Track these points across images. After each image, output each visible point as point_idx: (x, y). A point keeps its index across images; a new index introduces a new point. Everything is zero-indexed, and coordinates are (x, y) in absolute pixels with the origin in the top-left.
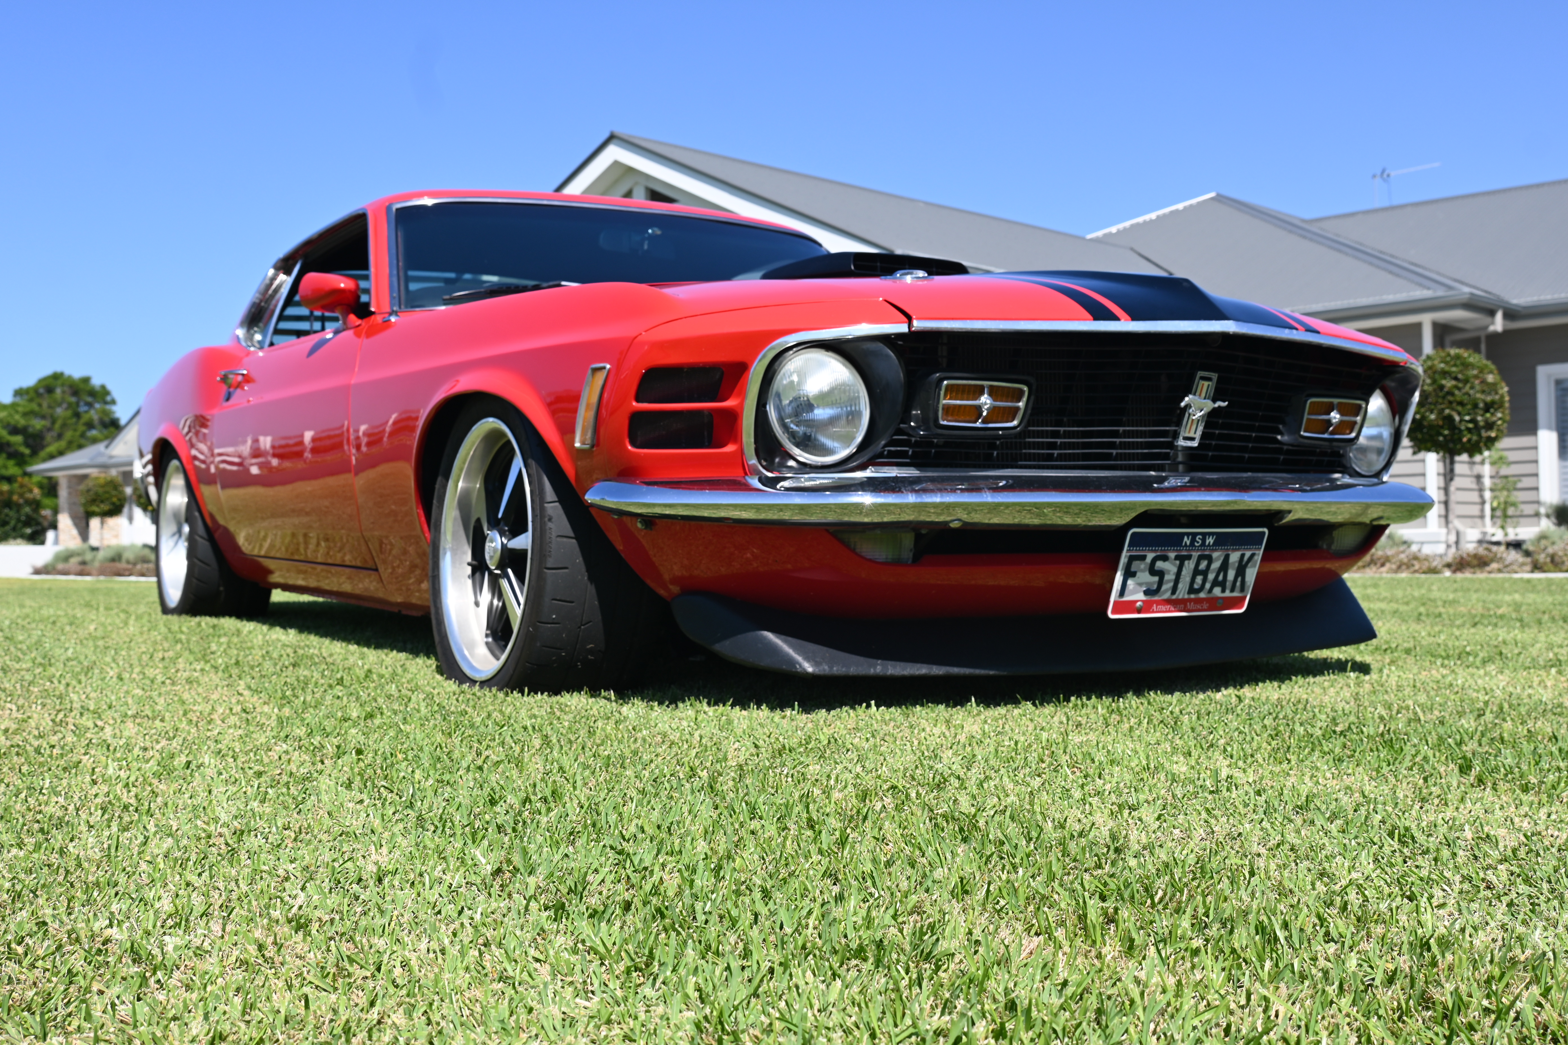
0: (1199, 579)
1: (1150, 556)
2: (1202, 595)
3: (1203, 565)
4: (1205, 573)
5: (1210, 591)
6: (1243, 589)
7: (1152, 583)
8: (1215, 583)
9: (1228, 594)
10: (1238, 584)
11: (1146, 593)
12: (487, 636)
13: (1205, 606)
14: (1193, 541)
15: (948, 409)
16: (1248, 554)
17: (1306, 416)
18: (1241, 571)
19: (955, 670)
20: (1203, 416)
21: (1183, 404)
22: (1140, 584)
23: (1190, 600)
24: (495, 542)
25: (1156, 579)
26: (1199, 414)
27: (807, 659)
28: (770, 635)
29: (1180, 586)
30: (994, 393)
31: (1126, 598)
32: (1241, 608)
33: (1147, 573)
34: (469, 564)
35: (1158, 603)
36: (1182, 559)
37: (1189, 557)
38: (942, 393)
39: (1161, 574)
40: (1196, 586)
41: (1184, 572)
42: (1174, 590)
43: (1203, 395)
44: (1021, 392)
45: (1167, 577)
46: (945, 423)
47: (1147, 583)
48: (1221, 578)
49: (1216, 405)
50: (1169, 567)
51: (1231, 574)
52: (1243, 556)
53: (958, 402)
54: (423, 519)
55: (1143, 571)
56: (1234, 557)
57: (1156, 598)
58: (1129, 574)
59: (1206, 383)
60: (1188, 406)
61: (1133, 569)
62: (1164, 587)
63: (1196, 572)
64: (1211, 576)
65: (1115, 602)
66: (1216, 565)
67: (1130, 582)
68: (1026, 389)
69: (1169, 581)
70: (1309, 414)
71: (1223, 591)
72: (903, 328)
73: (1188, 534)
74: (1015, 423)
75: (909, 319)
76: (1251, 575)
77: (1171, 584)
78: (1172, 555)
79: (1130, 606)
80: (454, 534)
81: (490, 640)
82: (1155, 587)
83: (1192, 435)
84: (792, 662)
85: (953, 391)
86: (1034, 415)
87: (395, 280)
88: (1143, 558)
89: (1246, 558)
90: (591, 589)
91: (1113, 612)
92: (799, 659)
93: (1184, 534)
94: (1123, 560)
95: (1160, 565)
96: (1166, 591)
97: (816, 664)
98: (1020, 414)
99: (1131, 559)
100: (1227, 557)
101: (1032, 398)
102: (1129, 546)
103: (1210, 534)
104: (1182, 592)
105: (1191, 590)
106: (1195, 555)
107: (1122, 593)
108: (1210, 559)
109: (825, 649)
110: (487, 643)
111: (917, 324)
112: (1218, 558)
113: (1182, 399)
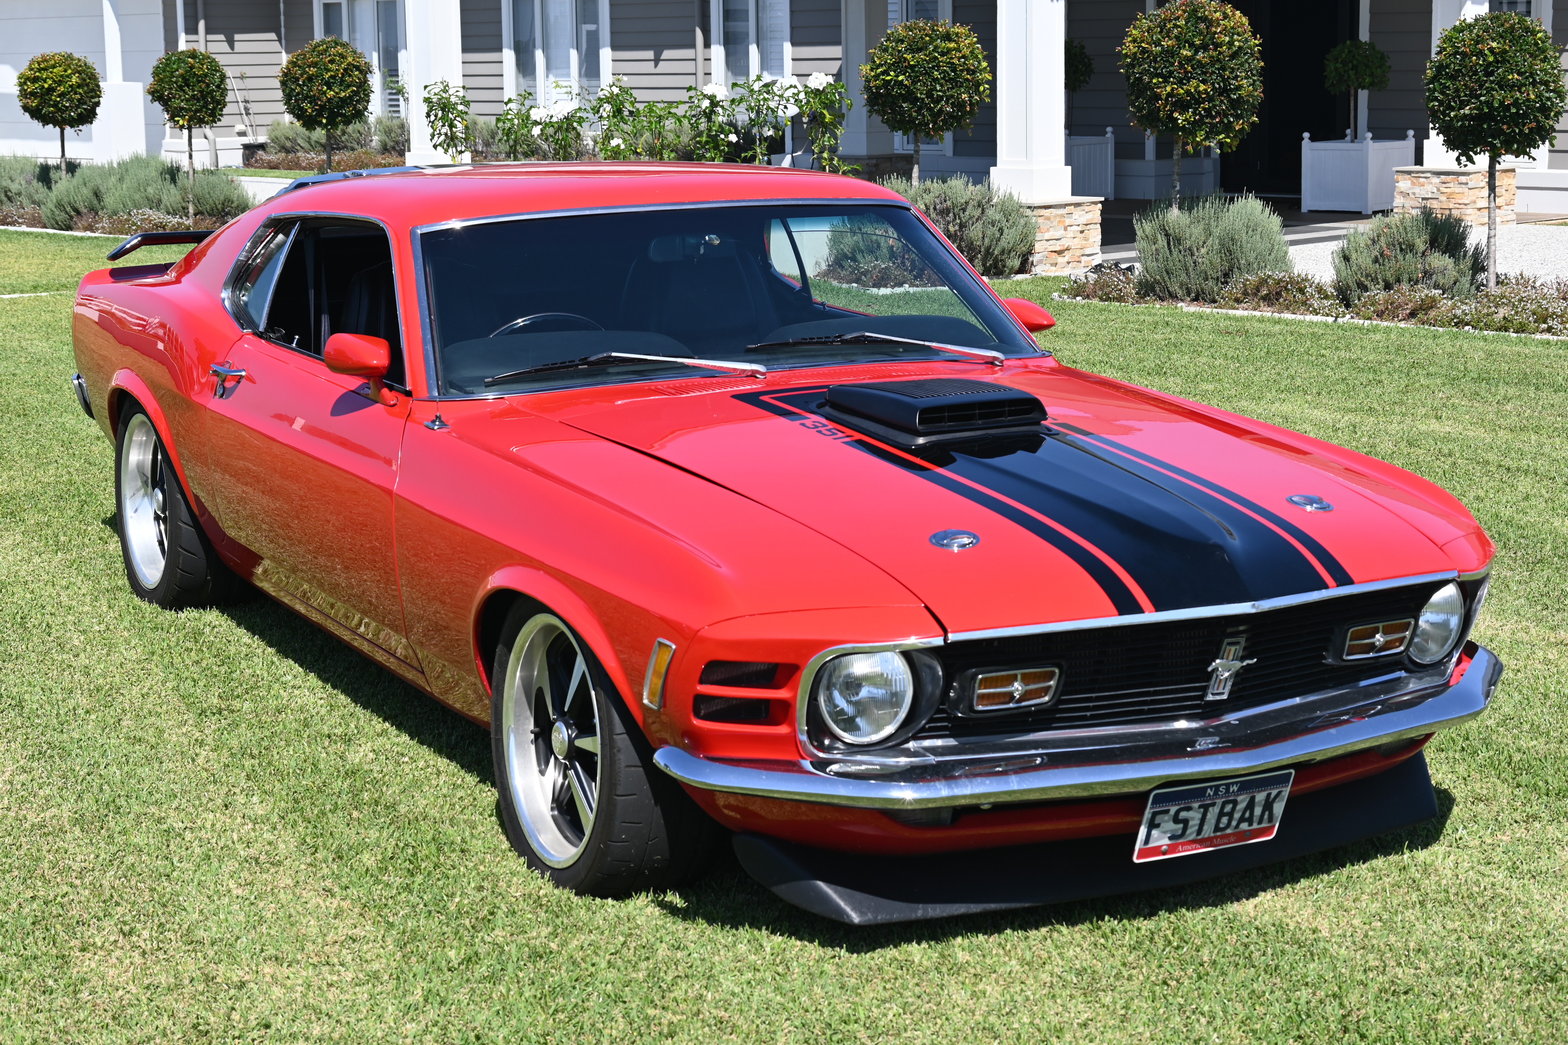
0: (1225, 820)
1: (1173, 810)
2: (1229, 831)
3: (1228, 808)
4: (1231, 815)
5: (1237, 826)
6: (1271, 819)
7: (1176, 830)
8: (1242, 820)
9: (1255, 826)
10: (1266, 817)
11: (1170, 838)
12: (552, 809)
13: (1232, 839)
14: (1216, 793)
15: (982, 697)
16: (1274, 792)
17: (1348, 643)
18: (1268, 805)
19: (993, 906)
20: (1231, 676)
21: (1210, 669)
22: (1165, 832)
23: (1216, 837)
24: (561, 734)
25: (1181, 826)
26: (1227, 674)
27: (854, 909)
28: (821, 884)
29: (1205, 827)
30: (1026, 680)
31: (1150, 845)
32: (1271, 834)
33: (1171, 823)
34: (532, 732)
35: (1183, 844)
36: (1205, 808)
37: (1213, 805)
38: (977, 685)
39: (1186, 822)
40: (1222, 826)
41: (1209, 816)
42: (1199, 832)
43: (1231, 657)
44: (1053, 673)
45: (1191, 823)
46: (980, 708)
47: (1171, 831)
48: (1247, 815)
49: (1245, 664)
50: (1194, 816)
51: (1258, 811)
52: (1269, 795)
53: (992, 690)
54: (484, 677)
55: (1167, 821)
56: (1260, 797)
57: (1181, 841)
58: (1152, 825)
59: (1233, 648)
60: (1216, 669)
61: (1157, 822)
62: (1188, 832)
63: (1221, 814)
64: (1237, 816)
65: (1140, 850)
66: (1241, 806)
67: (1155, 833)
68: (1057, 671)
69: (1194, 826)
70: (1351, 640)
71: (1251, 824)
72: (939, 641)
73: (1211, 787)
74: (1047, 699)
75: (945, 632)
76: (1279, 808)
77: (1196, 828)
78: (1196, 805)
79: (1157, 851)
80: (517, 702)
81: (556, 813)
82: (1180, 832)
83: (1220, 691)
84: (842, 912)
85: (985, 683)
86: (1065, 688)
87: (430, 347)
88: (1167, 812)
89: (1272, 796)
90: (658, 810)
91: (1138, 858)
92: (848, 909)
93: (1206, 788)
94: (1147, 814)
95: (1183, 815)
96: (1191, 834)
97: (861, 913)
98: (1051, 692)
99: (1154, 815)
100: (1252, 799)
101: (1063, 677)
102: (1153, 804)
103: (1233, 784)
104: (1208, 831)
105: (1217, 829)
106: (1219, 802)
107: (1147, 841)
108: (1235, 803)
109: (871, 897)
110: (553, 817)
111: (952, 637)
112: (1242, 801)
113: (1210, 664)
